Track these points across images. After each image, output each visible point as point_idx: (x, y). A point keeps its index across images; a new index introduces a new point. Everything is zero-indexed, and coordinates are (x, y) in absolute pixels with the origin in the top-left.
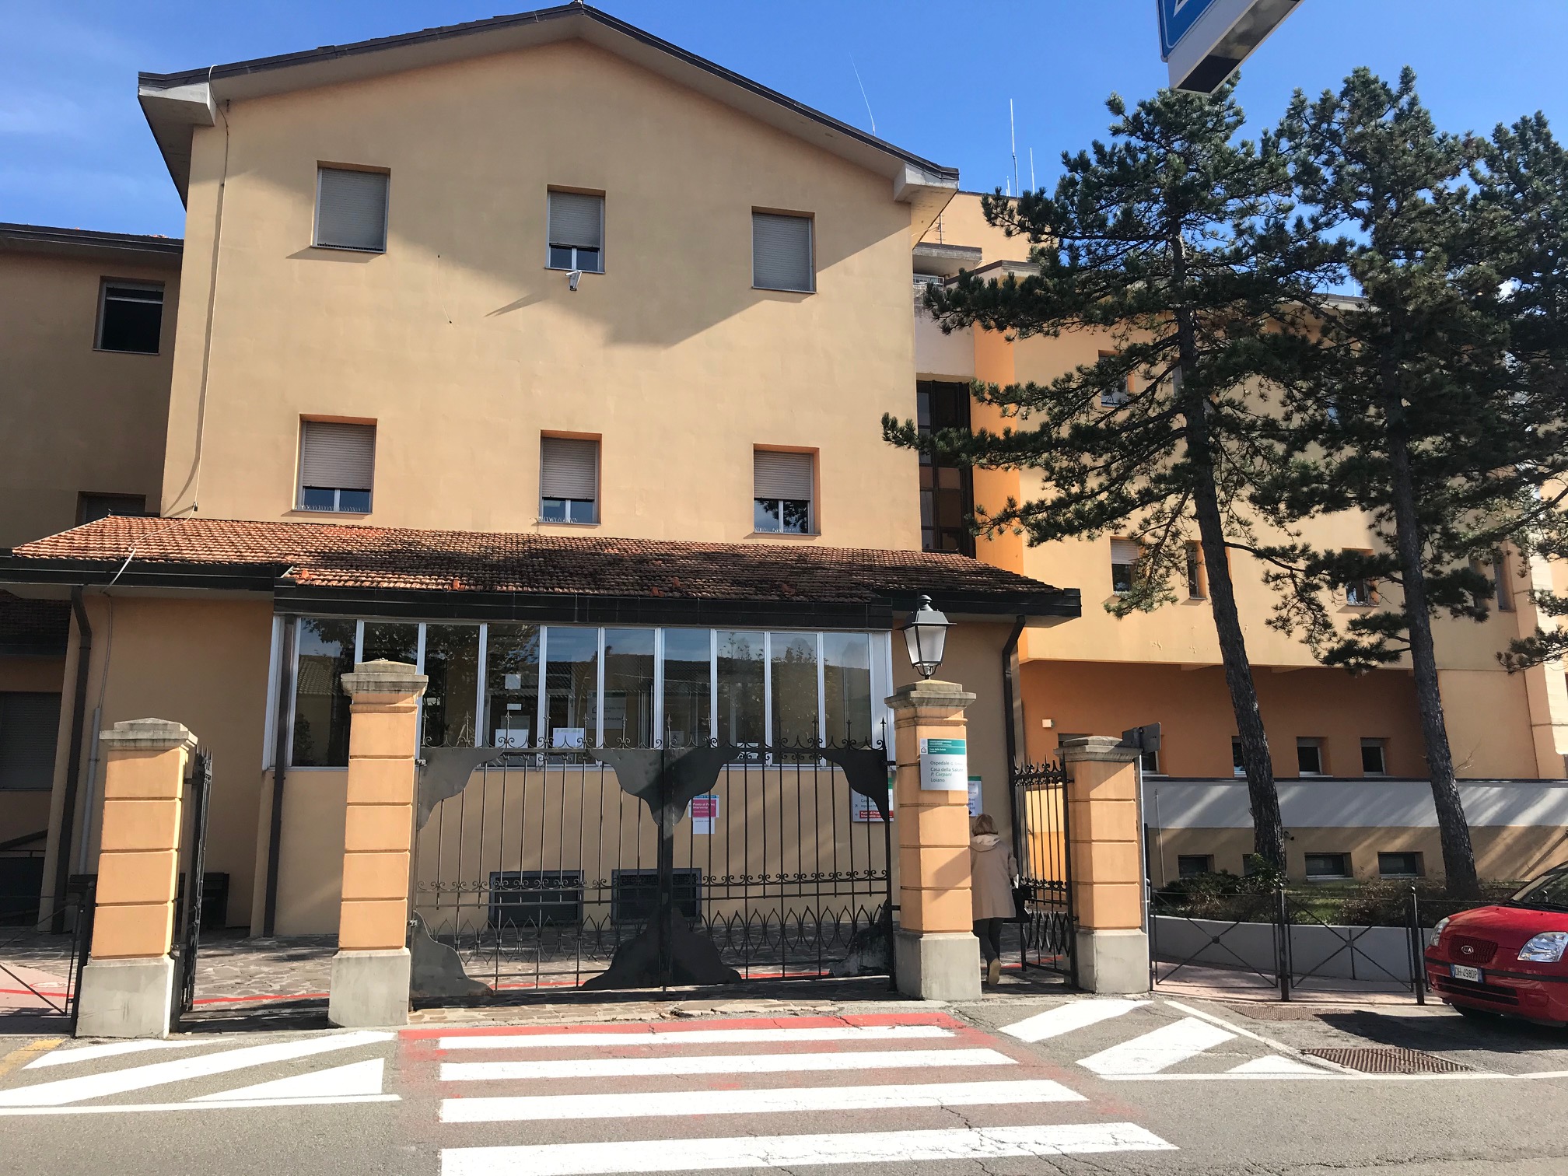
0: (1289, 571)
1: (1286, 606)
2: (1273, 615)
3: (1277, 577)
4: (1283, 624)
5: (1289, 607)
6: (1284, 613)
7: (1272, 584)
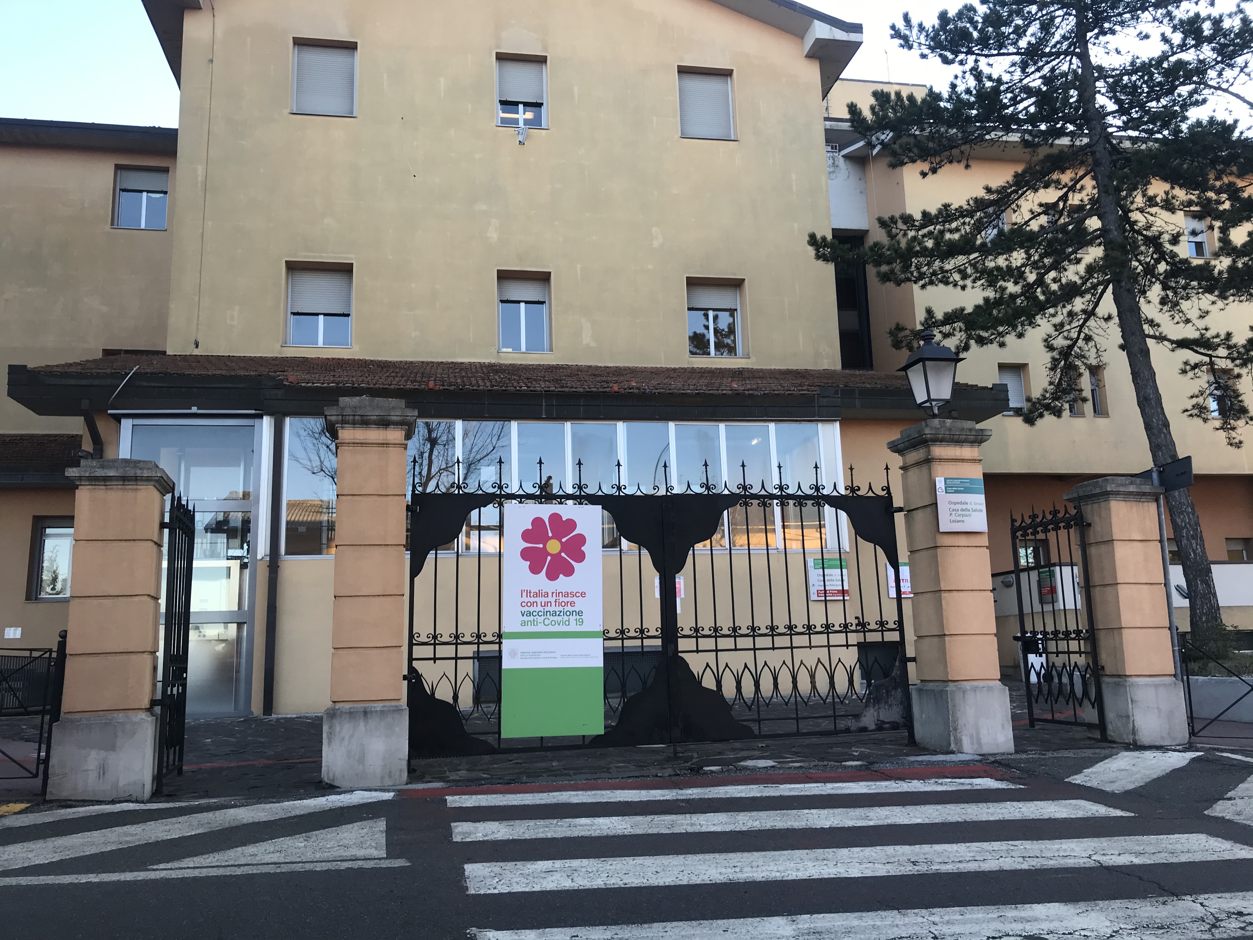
0: (1207, 359)
1: (1202, 394)
2: (1189, 404)
3: (1196, 366)
4: (1201, 411)
5: (1205, 395)
6: (1200, 400)
7: (1191, 374)
